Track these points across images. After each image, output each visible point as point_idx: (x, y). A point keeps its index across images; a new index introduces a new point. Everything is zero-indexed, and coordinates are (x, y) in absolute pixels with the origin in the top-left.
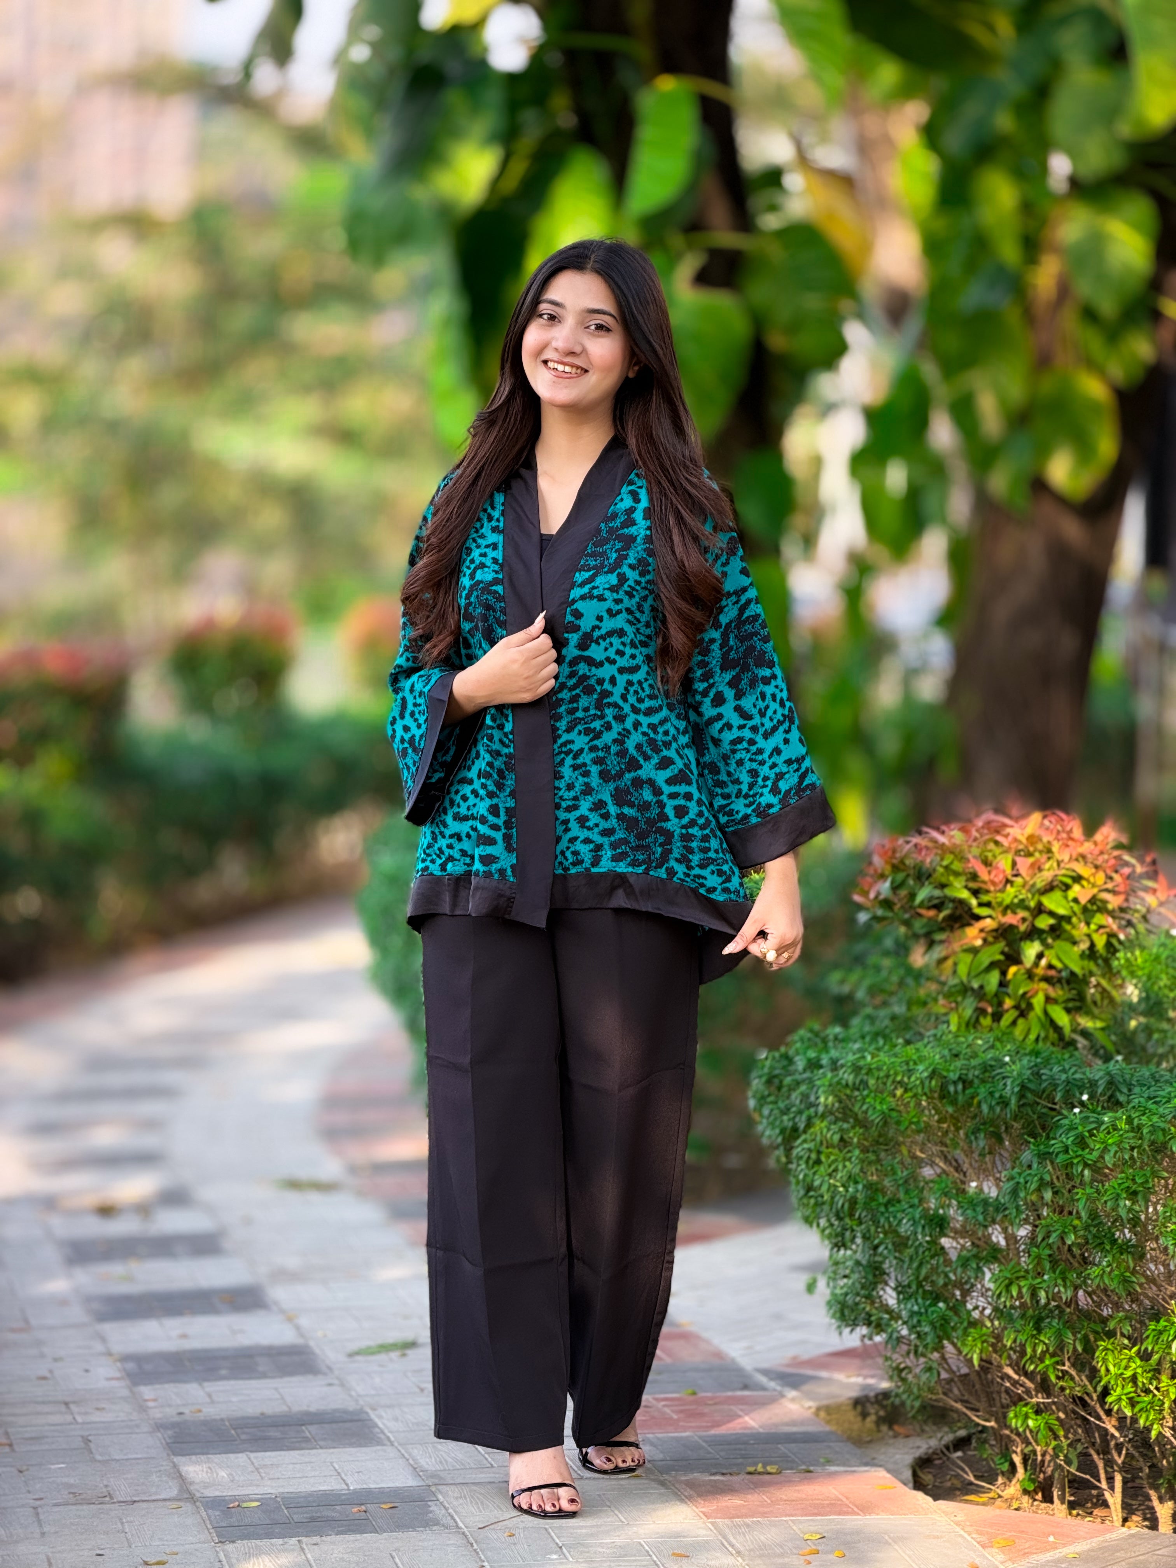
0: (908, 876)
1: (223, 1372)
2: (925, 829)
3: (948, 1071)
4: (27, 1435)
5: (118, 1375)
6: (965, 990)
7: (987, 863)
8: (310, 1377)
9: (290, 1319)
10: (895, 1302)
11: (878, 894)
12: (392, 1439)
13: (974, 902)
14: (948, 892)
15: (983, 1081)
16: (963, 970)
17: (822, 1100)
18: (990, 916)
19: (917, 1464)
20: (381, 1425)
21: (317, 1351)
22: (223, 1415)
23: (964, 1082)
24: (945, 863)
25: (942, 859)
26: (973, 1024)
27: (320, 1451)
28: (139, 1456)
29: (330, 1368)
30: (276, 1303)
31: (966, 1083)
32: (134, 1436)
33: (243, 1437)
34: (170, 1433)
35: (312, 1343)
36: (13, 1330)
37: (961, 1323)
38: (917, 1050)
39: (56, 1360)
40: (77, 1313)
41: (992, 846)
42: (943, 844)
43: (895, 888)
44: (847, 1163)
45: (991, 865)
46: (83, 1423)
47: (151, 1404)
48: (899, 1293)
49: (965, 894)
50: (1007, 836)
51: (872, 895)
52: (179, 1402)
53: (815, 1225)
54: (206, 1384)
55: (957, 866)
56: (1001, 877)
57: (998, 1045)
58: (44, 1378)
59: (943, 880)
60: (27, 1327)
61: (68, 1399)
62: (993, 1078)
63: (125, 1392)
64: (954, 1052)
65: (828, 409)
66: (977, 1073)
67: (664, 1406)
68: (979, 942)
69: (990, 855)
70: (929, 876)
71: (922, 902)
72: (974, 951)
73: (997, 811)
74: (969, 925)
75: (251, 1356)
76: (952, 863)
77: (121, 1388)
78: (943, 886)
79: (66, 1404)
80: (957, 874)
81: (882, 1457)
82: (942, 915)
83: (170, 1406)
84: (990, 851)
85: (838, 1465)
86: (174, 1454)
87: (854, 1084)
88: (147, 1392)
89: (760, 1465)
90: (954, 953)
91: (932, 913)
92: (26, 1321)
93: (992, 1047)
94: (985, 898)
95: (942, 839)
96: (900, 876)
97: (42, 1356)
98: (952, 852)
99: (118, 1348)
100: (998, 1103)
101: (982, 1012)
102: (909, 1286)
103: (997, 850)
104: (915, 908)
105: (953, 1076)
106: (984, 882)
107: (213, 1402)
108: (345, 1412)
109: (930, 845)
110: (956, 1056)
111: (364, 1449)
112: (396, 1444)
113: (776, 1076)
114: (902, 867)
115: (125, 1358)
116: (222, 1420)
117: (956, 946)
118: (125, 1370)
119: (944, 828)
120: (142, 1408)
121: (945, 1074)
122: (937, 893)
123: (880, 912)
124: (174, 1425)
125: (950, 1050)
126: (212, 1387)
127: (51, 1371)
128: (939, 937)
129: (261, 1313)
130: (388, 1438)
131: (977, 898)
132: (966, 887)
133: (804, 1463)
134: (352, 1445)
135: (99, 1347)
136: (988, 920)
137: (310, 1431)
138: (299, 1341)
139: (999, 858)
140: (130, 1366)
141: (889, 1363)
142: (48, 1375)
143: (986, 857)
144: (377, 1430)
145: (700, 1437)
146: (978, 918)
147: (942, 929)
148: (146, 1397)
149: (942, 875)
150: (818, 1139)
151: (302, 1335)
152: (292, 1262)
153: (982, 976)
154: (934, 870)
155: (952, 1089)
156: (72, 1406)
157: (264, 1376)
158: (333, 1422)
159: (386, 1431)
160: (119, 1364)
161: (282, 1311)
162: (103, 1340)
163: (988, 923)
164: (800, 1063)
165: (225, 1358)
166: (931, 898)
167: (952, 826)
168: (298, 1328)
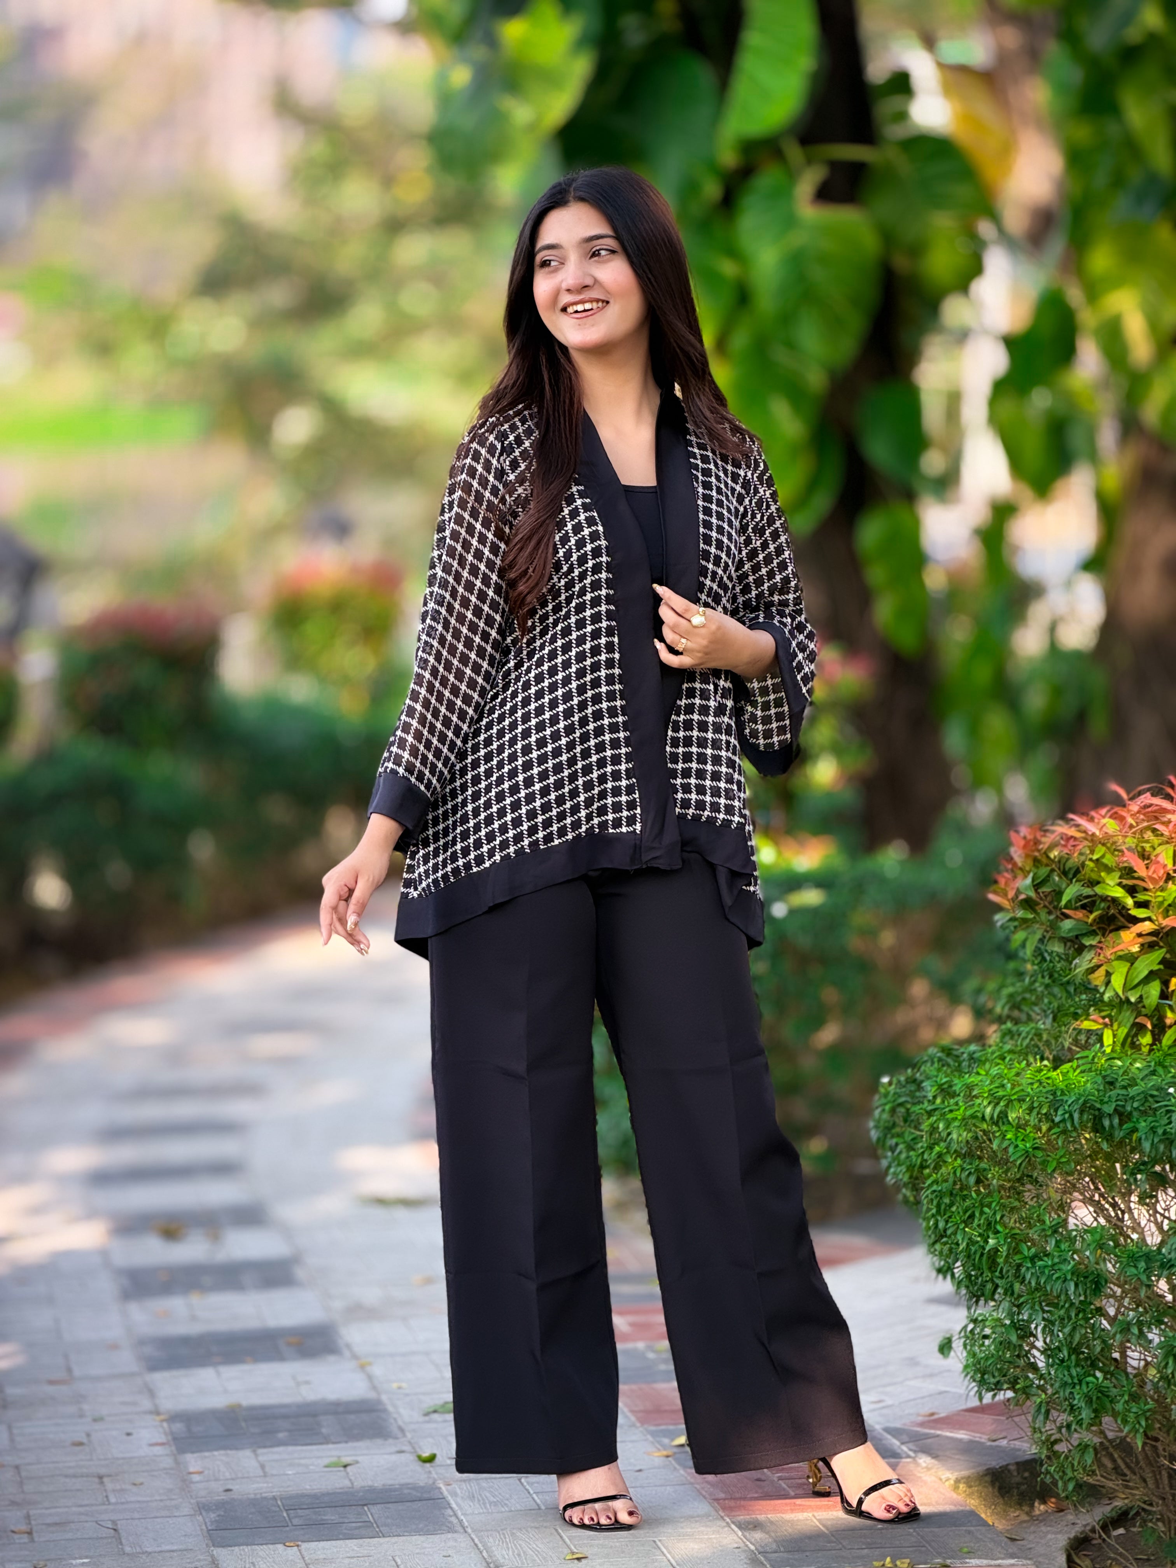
0: (1052, 870)
1: (281, 1435)
2: (1071, 816)
3: (1102, 1102)
4: (49, 1520)
5: (162, 1439)
6: (1122, 1003)
7: (1144, 856)
8: (379, 1441)
9: (362, 1367)
10: (1044, 1364)
11: (1018, 892)
12: (466, 1524)
13: (1129, 902)
14: (1098, 890)
15: (1144, 1113)
16: (1117, 982)
17: (954, 1136)
18: (1149, 919)
19: (1071, 1547)
20: (454, 1506)
21: (390, 1408)
22: (276, 1492)
23: (1121, 1115)
24: (1095, 857)
25: (1092, 852)
26: (1131, 1043)
27: (382, 1540)
28: (175, 1548)
29: (402, 1430)
30: (348, 1346)
31: (1123, 1116)
32: (171, 1521)
33: (296, 1521)
34: (212, 1516)
35: (384, 1398)
36: (51, 1382)
37: (1123, 1396)
38: (1064, 1074)
39: (95, 1420)
40: (127, 1360)
41: (1148, 835)
42: (1093, 834)
43: (1036, 886)
44: (986, 1210)
45: (1148, 858)
46: (116, 1504)
47: (196, 1478)
48: (1049, 1357)
49: (1119, 893)
50: (1167, 823)
51: (1011, 894)
52: (228, 1475)
53: (949, 1277)
54: (260, 1451)
55: (1109, 860)
56: (1161, 872)
57: (1160, 1070)
58: (81, 1444)
59: (1094, 876)
60: (69, 1378)
61: (103, 1471)
62: (1156, 1110)
63: (168, 1462)
64: (1108, 1079)
65: (963, 336)
66: (1136, 1105)
67: (780, 1479)
68: (1136, 949)
69: (1147, 846)
70: (1077, 872)
71: (1069, 901)
72: (1131, 959)
73: (1156, 792)
74: (1124, 927)
75: (315, 1415)
76: (1103, 856)
77: (163, 1455)
78: (1093, 883)
79: (101, 1477)
80: (1109, 870)
81: (1031, 1537)
82: (1092, 917)
83: (217, 1480)
84: (1147, 842)
85: (980, 1558)
86: (214, 1546)
87: (992, 1118)
88: (193, 1462)
89: (888, 1559)
90: (1109, 961)
91: (1080, 914)
92: (69, 1370)
93: (1153, 1073)
94: (1141, 897)
95: (1092, 828)
96: (1043, 872)
97: (81, 1416)
98: (1104, 844)
99: (168, 1404)
100: (1160, 1141)
101: (1139, 1028)
102: (1059, 1349)
103: (1156, 841)
104: (1061, 909)
105: (1109, 1109)
106: (1142, 879)
107: (265, 1475)
108: (415, 1488)
109: (1078, 835)
110: (1111, 1083)
111: (432, 1538)
112: (469, 1530)
113: (901, 1105)
114: (1044, 860)
115: (174, 1417)
116: (274, 1498)
117: (1108, 953)
118: (172, 1433)
119: (1093, 813)
120: (185, 1482)
121: (1098, 1106)
122: (1087, 891)
123: (1020, 914)
124: (220, 1505)
125: (1104, 1077)
126: (270, 1455)
127: (88, 1435)
128: (1087, 942)
129: (332, 1358)
130: (461, 1522)
131: (1133, 897)
132: (1119, 884)
133: (939, 1554)
134: (419, 1532)
135: (146, 1404)
136: (1147, 923)
137: (374, 1513)
138: (372, 1395)
139: (1159, 850)
140: (178, 1427)
141: (1038, 1435)
142: (85, 1440)
143: (1143, 849)
144: (449, 1512)
145: (819, 1520)
146: (1135, 920)
147: (1093, 933)
148: (191, 1470)
149: (1092, 870)
150: (951, 1180)
151: (374, 1388)
152: (370, 1295)
153: (1140, 988)
154: (1083, 865)
155: (1106, 1123)
156: (105, 1480)
157: (326, 1441)
158: (400, 1500)
159: (459, 1513)
160: (165, 1425)
161: (355, 1357)
162: (151, 1393)
163: (1147, 927)
164: (930, 1089)
165: (285, 1417)
166: (1079, 898)
167: (1103, 811)
168: (370, 1378)
